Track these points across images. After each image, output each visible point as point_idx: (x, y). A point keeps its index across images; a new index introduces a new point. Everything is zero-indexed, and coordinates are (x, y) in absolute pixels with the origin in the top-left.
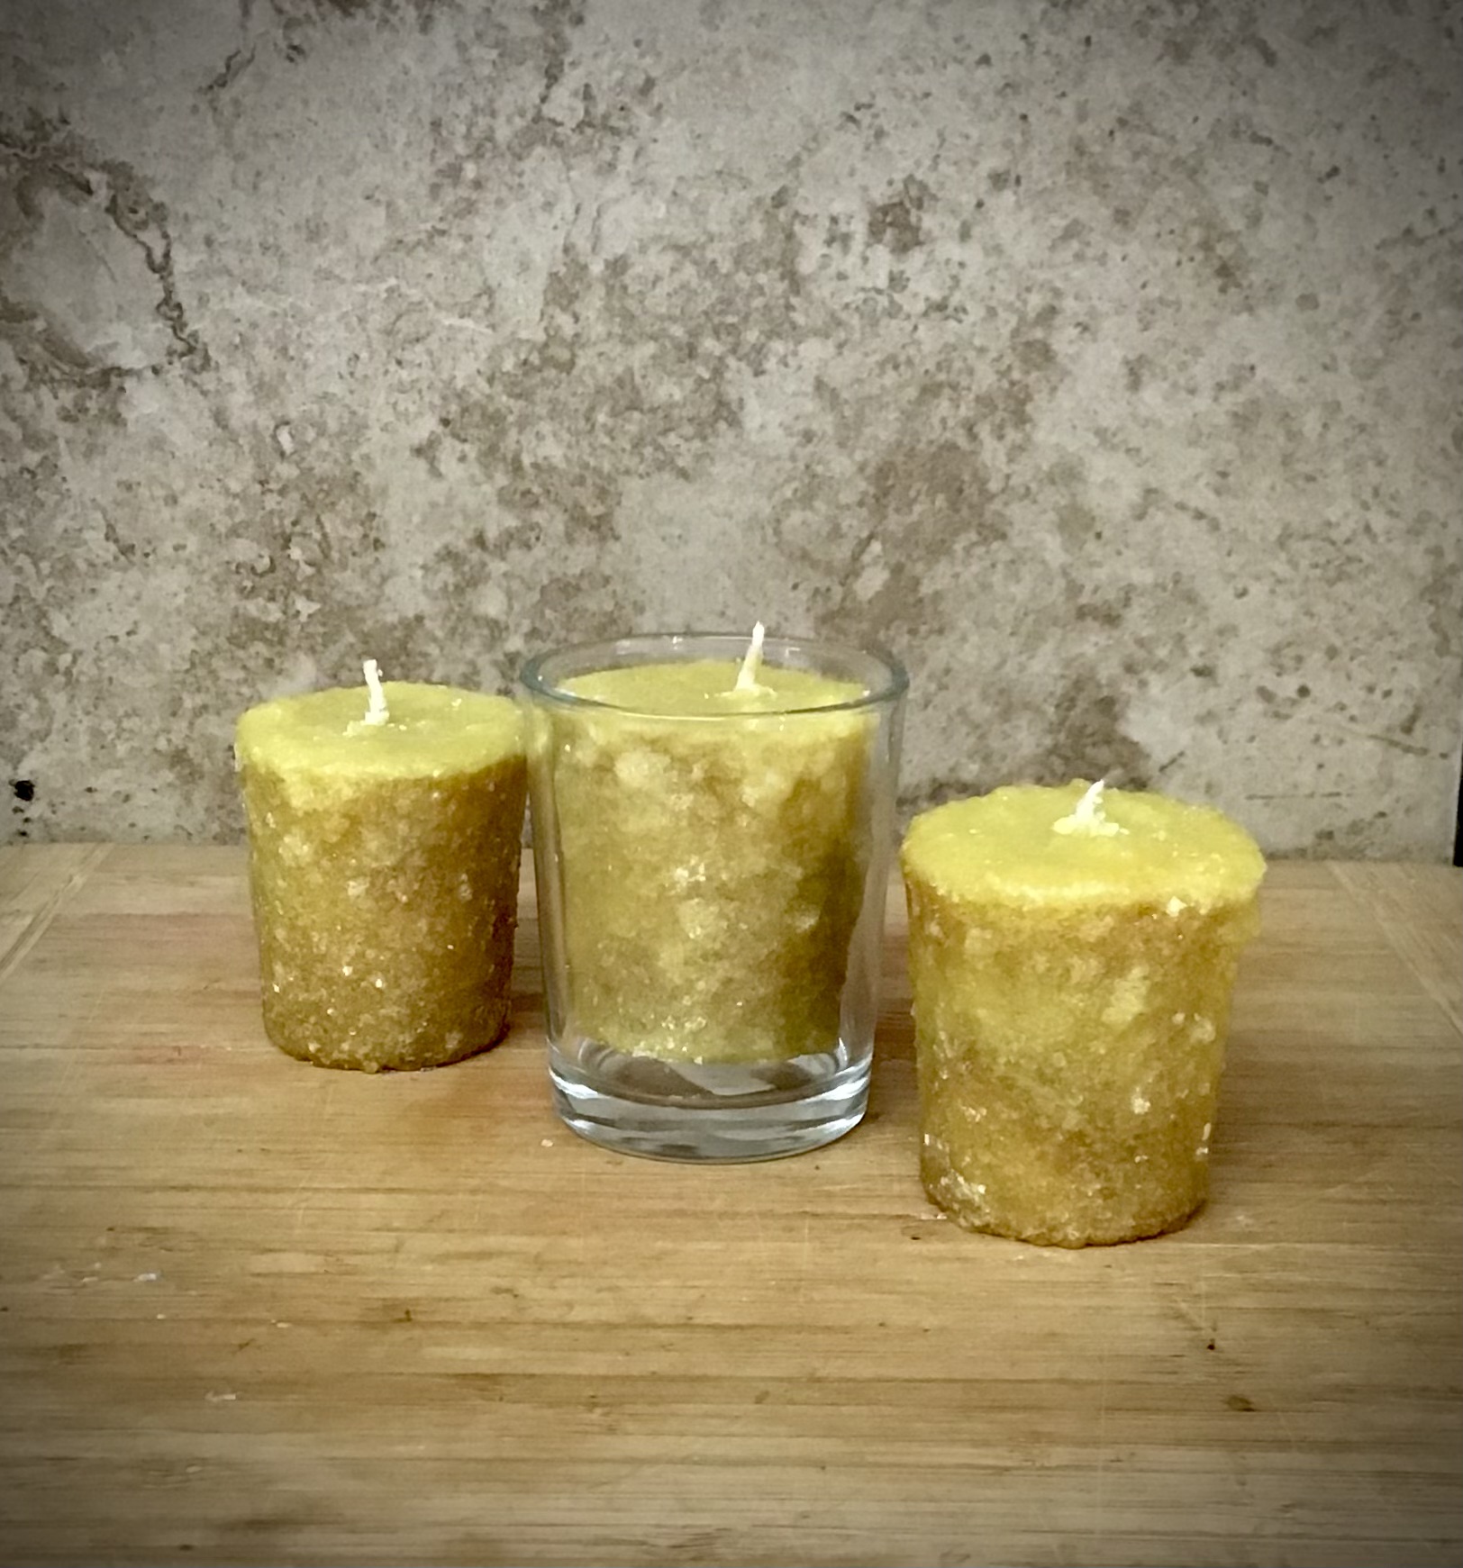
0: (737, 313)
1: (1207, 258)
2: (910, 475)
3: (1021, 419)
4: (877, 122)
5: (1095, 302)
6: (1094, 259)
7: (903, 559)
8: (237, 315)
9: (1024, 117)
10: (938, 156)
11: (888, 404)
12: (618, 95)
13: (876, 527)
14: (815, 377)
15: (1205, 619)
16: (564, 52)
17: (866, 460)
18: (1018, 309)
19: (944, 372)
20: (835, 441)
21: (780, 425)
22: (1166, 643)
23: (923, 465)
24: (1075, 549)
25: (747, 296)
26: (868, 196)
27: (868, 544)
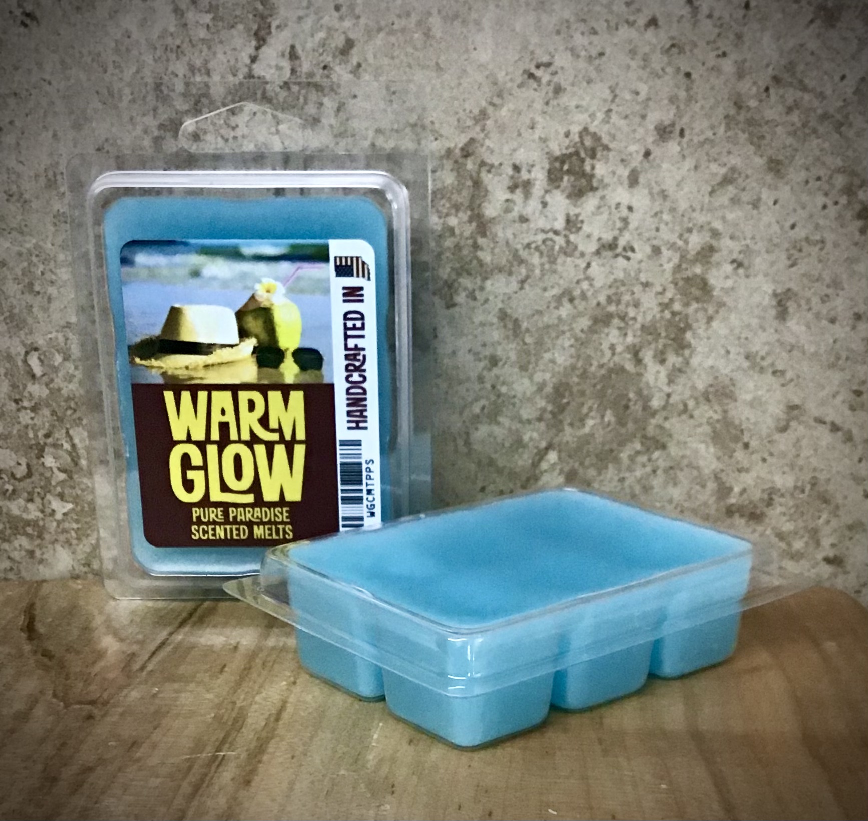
1: (850, 203)
2: (582, 393)
3: (681, 345)
4: (556, 79)
5: (748, 242)
6: (748, 203)
7: (576, 465)
9: (688, 75)
10: (610, 111)
11: (563, 332)
12: (321, 54)
13: (552, 438)
14: (500, 309)
15: (838, 516)
16: (271, 15)
17: (544, 380)
18: (679, 249)
19: (614, 304)
20: (518, 365)
21: (470, 351)
22: (803, 537)
23: (594, 386)
24: (726, 457)
25: (440, 236)
26: (547, 146)
27: (546, 454)
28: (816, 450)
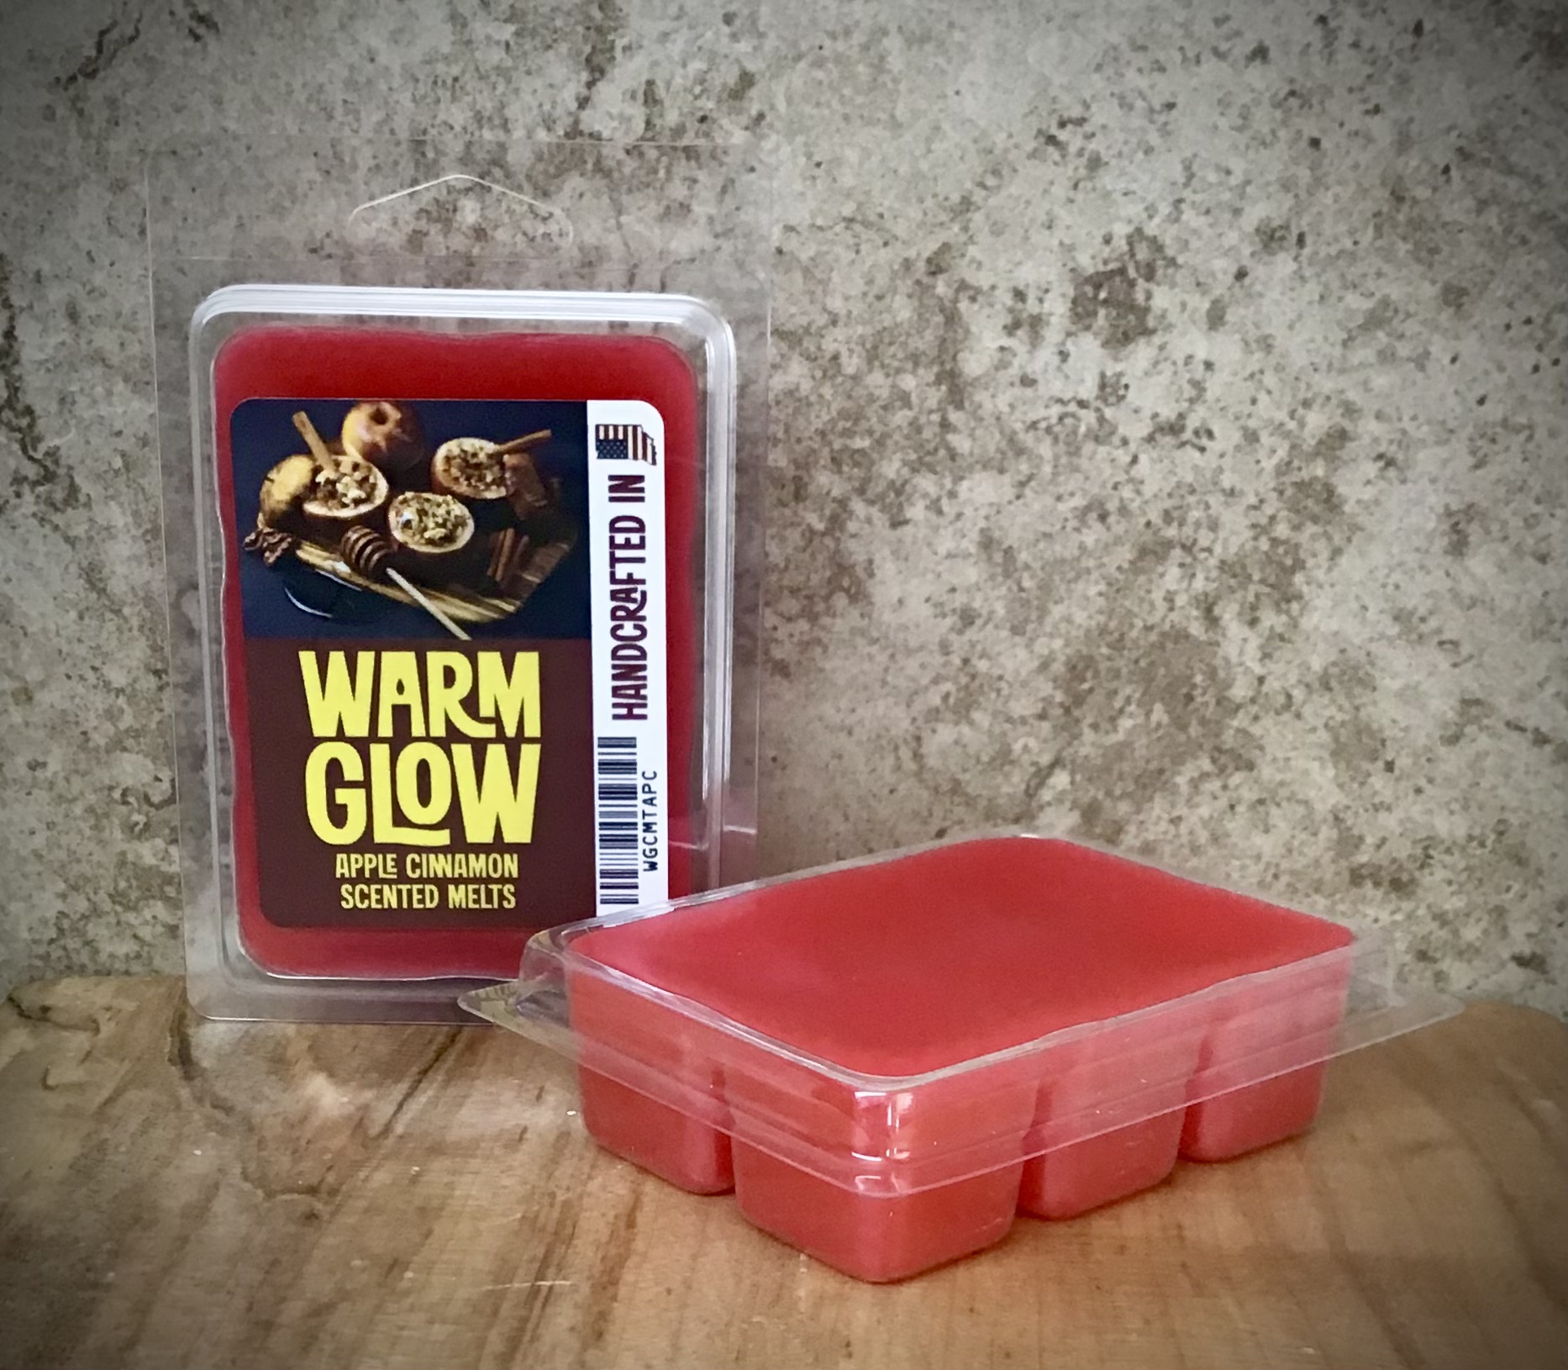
0: (870, 432)
2: (1116, 674)
3: (1286, 597)
4: (1092, 146)
5: (1406, 424)
6: (1409, 359)
7: (1100, 795)
8: (118, 426)
9: (1315, 143)
10: (1181, 200)
11: (1088, 571)
12: (697, 97)
13: (1063, 749)
14: (982, 531)
15: (1541, 887)
16: (615, 30)
17: (1052, 652)
18: (1290, 432)
19: (1175, 524)
20: (1008, 625)
21: (928, 600)
22: (1479, 920)
23: (1136, 661)
24: (1355, 786)
25: (885, 408)
26: (1073, 259)
27: (1049, 774)
28: (1507, 776)
